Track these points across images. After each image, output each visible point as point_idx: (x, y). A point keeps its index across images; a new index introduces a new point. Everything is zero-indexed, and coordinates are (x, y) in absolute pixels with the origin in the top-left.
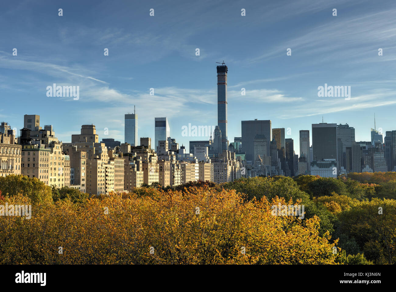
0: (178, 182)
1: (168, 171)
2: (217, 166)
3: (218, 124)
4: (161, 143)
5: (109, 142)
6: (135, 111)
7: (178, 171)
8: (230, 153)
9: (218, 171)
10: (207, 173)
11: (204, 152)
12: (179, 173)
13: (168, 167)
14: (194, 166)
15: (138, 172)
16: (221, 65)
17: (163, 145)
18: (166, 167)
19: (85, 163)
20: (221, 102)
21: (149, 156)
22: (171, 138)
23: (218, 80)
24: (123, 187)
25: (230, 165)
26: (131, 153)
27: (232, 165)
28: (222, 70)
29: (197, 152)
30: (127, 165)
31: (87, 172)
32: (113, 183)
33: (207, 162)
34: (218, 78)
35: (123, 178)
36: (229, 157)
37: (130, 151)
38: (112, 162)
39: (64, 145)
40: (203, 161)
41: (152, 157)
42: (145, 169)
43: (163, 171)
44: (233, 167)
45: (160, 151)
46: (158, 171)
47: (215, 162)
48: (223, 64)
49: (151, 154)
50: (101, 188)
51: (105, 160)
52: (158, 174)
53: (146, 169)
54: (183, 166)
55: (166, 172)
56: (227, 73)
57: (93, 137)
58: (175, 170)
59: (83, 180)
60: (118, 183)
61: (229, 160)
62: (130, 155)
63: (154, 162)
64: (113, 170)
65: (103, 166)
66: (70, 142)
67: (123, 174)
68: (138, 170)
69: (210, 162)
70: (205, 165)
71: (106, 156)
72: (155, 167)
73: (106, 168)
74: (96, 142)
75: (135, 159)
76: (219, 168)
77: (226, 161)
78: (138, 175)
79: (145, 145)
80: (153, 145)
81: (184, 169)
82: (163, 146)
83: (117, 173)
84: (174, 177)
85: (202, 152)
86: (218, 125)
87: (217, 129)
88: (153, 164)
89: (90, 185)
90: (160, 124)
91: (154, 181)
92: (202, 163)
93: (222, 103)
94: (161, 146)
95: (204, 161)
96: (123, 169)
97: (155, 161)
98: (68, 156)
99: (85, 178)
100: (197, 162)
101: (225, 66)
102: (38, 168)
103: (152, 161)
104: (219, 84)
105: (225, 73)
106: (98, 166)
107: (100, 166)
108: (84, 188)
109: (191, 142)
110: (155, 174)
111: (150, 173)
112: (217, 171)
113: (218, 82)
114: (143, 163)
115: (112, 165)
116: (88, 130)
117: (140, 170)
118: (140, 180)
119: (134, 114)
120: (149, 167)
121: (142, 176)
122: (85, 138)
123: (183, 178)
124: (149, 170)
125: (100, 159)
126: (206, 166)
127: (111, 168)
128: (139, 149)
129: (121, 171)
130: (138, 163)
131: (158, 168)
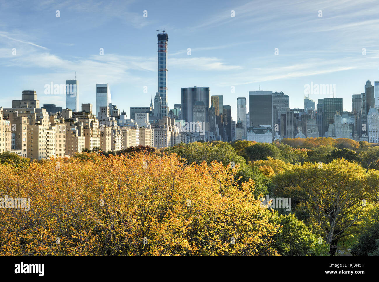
0: (119, 147)
1: (109, 136)
2: (157, 131)
3: (159, 90)
4: (102, 109)
5: (50, 108)
6: (76, 77)
7: (119, 136)
8: (170, 119)
9: (159, 137)
10: (147, 139)
11: (144, 118)
12: (120, 138)
13: (109, 133)
14: (134, 131)
15: (79, 138)
16: (162, 33)
17: (104, 110)
18: (108, 132)
19: (26, 129)
20: (161, 69)
21: (90, 121)
22: (112, 104)
23: (159, 48)
24: (64, 152)
25: (170, 131)
26: (73, 119)
27: (172, 130)
28: (162, 38)
29: (138, 118)
30: (69, 130)
31: (28, 137)
32: (54, 148)
33: (148, 128)
34: (159, 45)
35: (64, 143)
36: (169, 123)
37: (71, 116)
38: (53, 128)
39: (4, 110)
40: (143, 127)
41: (93, 123)
42: (86, 134)
43: (104, 136)
44: (173, 132)
45: (101, 117)
46: (100, 136)
47: (155, 127)
48: (163, 32)
49: (93, 120)
50: (43, 153)
51: (46, 126)
52: (99, 139)
53: (88, 134)
54: (124, 132)
55: (107, 137)
56: (167, 41)
57: (33, 103)
58: (116, 136)
59: (24, 145)
60: (60, 148)
61: (169, 126)
62: (72, 121)
63: (95, 128)
64: (54, 136)
65: (44, 131)
67: (65, 139)
68: (79, 135)
69: (151, 128)
70: (145, 130)
71: (47, 121)
72: (96, 133)
73: (48, 133)
74: (37, 108)
75: (76, 124)
76: (159, 133)
77: (166, 127)
78: (80, 140)
79: (86, 111)
81: (125, 135)
82: (104, 112)
83: (58, 139)
84: (115, 142)
85: (143, 118)
86: (159, 92)
87: (157, 96)
88: (94, 129)
89: (32, 150)
90: (102, 90)
91: (96, 146)
92: (142, 128)
93: (163, 70)
94: (102, 111)
95: (145, 127)
96: (64, 134)
97: (97, 127)
98: (9, 121)
99: (26, 143)
100: (138, 128)
101: (166, 34)
103: (93, 127)
104: (159, 51)
105: (166, 41)
106: (39, 131)
107: (41, 131)
108: (26, 153)
109: (131, 108)
110: (96, 139)
111: (91, 139)
112: (157, 137)
113: (159, 49)
114: (84, 128)
115: (53, 130)
116: (29, 95)
117: (82, 136)
118: (81, 145)
119: (75, 80)
120: (90, 133)
121: (84, 141)
122: (25, 103)
123: (124, 143)
124: (90, 136)
125: (41, 124)
126: (146, 132)
127: (52, 134)
128: (80, 115)
129: (62, 136)
130: (79, 128)
131: (99, 133)
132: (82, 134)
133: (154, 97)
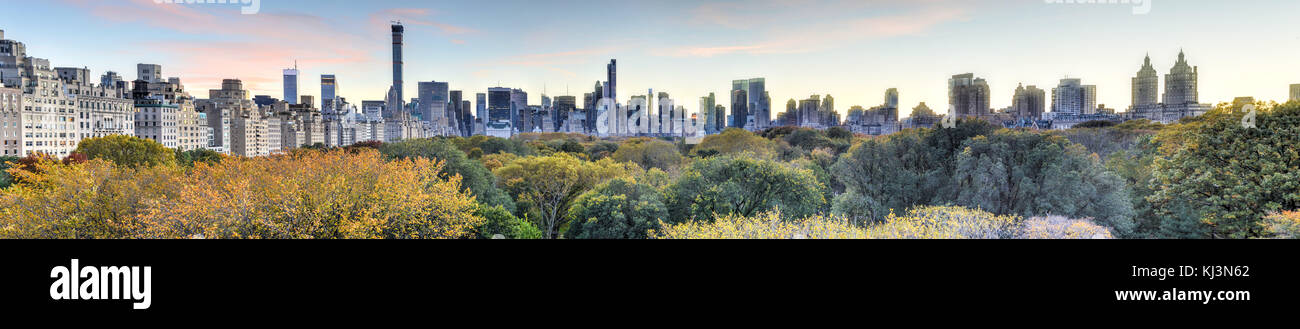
0: (347, 142)
1: (335, 131)
2: (391, 126)
4: (328, 102)
5: (262, 101)
6: (296, 66)
7: (347, 131)
8: (406, 114)
9: (393, 132)
10: (380, 133)
11: (377, 112)
12: (348, 133)
13: (335, 127)
15: (298, 132)
16: (397, 24)
17: (330, 103)
18: (333, 127)
19: (228, 122)
21: (312, 115)
22: (341, 97)
24: (279, 148)
26: (290, 112)
28: (397, 31)
29: (369, 112)
30: (284, 125)
31: (232, 132)
32: (267, 144)
33: (380, 123)
34: (393, 40)
35: (279, 138)
36: (404, 118)
37: (289, 109)
38: (265, 121)
39: (198, 101)
41: (316, 117)
42: (307, 129)
43: (329, 130)
45: (326, 111)
46: (323, 131)
47: (389, 122)
49: (315, 113)
50: (251, 150)
51: (255, 119)
52: (323, 134)
53: (309, 128)
55: (333, 132)
56: (403, 35)
57: (239, 92)
58: (344, 130)
59: (227, 140)
60: (274, 144)
61: (405, 122)
62: (288, 114)
63: (318, 122)
64: (266, 130)
65: (253, 125)
66: (208, 98)
67: (279, 134)
68: (299, 130)
69: (384, 123)
71: (256, 114)
72: (319, 127)
73: (257, 127)
74: (243, 100)
75: (295, 118)
76: (394, 129)
77: (402, 123)
78: (299, 135)
79: (308, 104)
80: (318, 104)
81: (354, 129)
83: (272, 133)
84: (342, 137)
85: (375, 112)
86: (394, 85)
87: (392, 90)
88: (317, 124)
89: (236, 147)
90: (328, 81)
91: (318, 141)
92: (374, 123)
94: (327, 104)
95: (377, 122)
96: (279, 129)
97: (320, 121)
98: (204, 114)
99: (229, 138)
100: (369, 123)
101: (401, 26)
102: (160, 127)
103: (316, 121)
105: (401, 36)
106: (247, 125)
107: (249, 125)
108: (229, 149)
109: (363, 102)
110: (319, 134)
111: (313, 134)
112: (391, 131)
113: (393, 43)
114: (304, 122)
115: (265, 124)
116: (231, 86)
118: (301, 140)
120: (312, 127)
121: (304, 136)
122: (227, 94)
123: (353, 138)
124: (312, 130)
125: (248, 117)
126: (379, 126)
127: (263, 128)
128: (299, 107)
129: (276, 131)
130: (298, 122)
131: (323, 127)
132: (302, 129)
133: (388, 91)
